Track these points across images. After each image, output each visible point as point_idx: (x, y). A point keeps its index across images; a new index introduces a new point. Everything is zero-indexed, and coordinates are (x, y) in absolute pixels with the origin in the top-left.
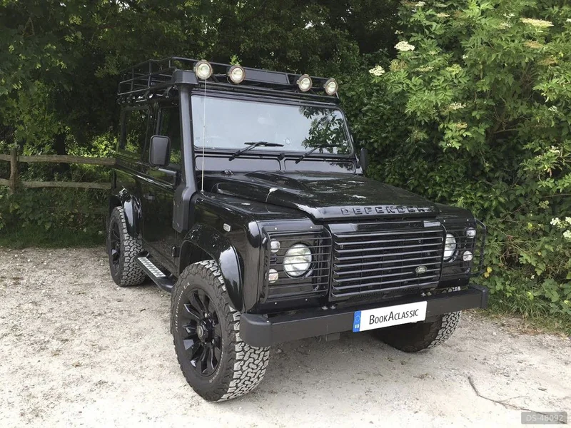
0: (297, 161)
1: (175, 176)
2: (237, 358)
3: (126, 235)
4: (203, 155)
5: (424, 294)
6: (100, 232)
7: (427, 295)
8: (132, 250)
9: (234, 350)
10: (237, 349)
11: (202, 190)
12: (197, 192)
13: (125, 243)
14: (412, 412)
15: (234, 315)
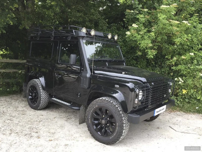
1: (80, 69)
2: (124, 129)
3: (41, 90)
5: (163, 103)
6: (8, 90)
8: (44, 96)
9: (123, 126)
10: (124, 126)
11: (92, 73)
13: (41, 93)
14: (164, 139)
15: (122, 115)
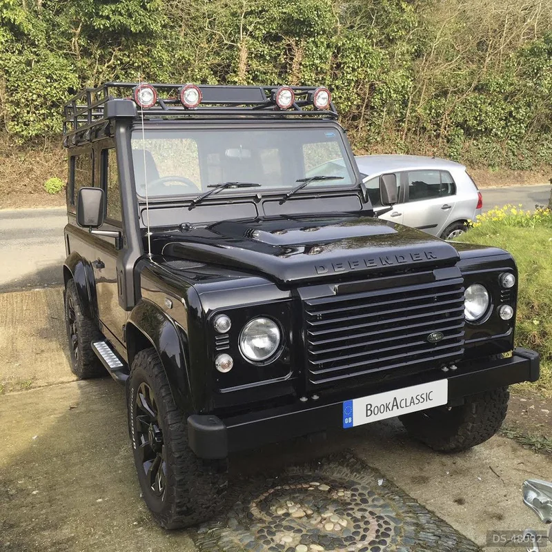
0: (281, 202)
4: (147, 206)
5: (446, 369)
7: (450, 370)
11: (150, 254)
12: (144, 257)
